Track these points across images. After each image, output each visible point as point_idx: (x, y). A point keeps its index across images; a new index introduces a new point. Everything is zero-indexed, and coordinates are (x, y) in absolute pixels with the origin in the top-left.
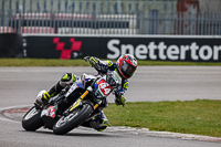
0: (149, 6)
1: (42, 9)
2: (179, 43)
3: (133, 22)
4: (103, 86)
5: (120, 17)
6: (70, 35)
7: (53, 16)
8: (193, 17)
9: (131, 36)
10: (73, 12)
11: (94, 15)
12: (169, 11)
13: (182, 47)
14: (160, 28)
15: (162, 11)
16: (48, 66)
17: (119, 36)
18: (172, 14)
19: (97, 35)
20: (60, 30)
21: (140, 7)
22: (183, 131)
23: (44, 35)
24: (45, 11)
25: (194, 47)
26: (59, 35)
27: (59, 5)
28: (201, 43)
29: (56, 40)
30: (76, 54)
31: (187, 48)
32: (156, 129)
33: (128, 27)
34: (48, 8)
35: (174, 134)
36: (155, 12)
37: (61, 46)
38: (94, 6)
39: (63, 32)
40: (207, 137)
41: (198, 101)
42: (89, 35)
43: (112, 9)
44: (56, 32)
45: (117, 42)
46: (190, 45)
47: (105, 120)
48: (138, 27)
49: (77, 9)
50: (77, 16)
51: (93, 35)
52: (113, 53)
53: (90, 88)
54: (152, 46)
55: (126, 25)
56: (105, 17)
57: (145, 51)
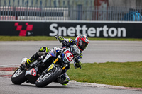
0: (76, 3)
1: (8, 4)
2: (96, 26)
3: (66, 13)
4: (68, 55)
5: (58, 9)
6: (25, 21)
7: (14, 9)
8: (105, 9)
9: (65, 21)
10: (27, 6)
11: (41, 8)
12: (89, 6)
13: (98, 29)
14: (84, 17)
15: (84, 6)
16: (11, 40)
17: (57, 21)
18: (91, 7)
19: (43, 21)
20: (19, 17)
21: (71, 3)
22: (98, 82)
23: (9, 20)
24: (10, 6)
25: (105, 28)
26: (18, 21)
27: (19, 2)
28: (109, 26)
29: (17, 24)
30: (29, 33)
31: (101, 29)
32: (81, 81)
33: (62, 15)
34: (11, 4)
35: (93, 84)
36: (80, 6)
37: (19, 27)
38: (41, 2)
39: (21, 19)
40: (113, 86)
41: (107, 63)
42: (38, 21)
43: (52, 4)
44: (17, 19)
45: (56, 25)
46: (102, 27)
47: (67, 77)
48: (69, 15)
49: (30, 4)
50: (30, 9)
51: (40, 21)
52: (53, 32)
53: (59, 57)
54: (78, 28)
55: (61, 14)
56: (48, 9)
57: (74, 31)
